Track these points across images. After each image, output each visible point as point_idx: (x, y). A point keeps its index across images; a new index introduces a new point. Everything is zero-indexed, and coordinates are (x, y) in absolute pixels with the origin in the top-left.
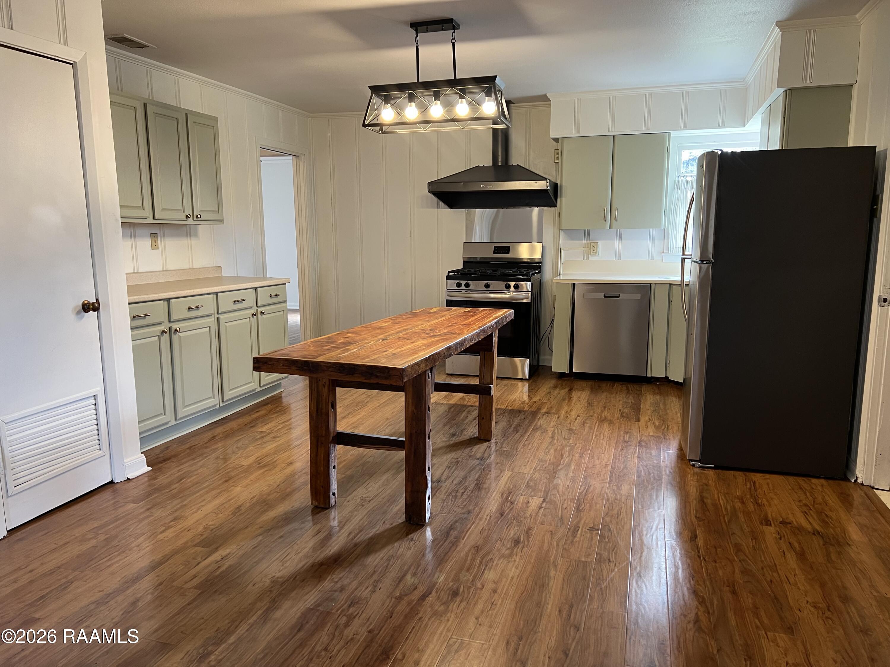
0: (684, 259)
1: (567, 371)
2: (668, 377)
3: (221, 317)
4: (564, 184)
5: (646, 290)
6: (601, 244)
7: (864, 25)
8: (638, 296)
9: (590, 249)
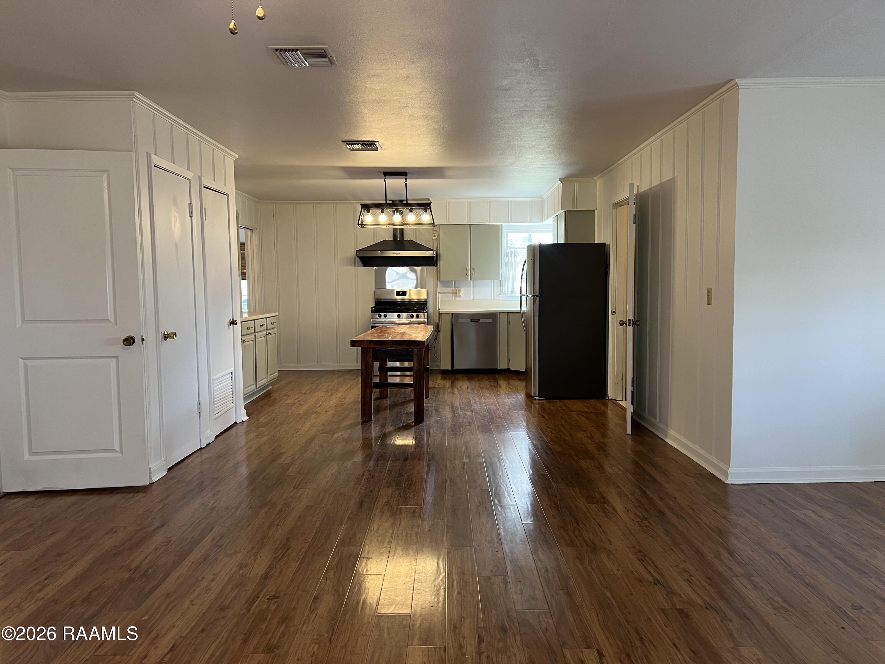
0: (521, 296)
1: (450, 369)
2: (509, 368)
3: (257, 334)
4: (441, 252)
5: (494, 316)
6: (463, 289)
7: (599, 182)
8: (490, 320)
9: (457, 293)
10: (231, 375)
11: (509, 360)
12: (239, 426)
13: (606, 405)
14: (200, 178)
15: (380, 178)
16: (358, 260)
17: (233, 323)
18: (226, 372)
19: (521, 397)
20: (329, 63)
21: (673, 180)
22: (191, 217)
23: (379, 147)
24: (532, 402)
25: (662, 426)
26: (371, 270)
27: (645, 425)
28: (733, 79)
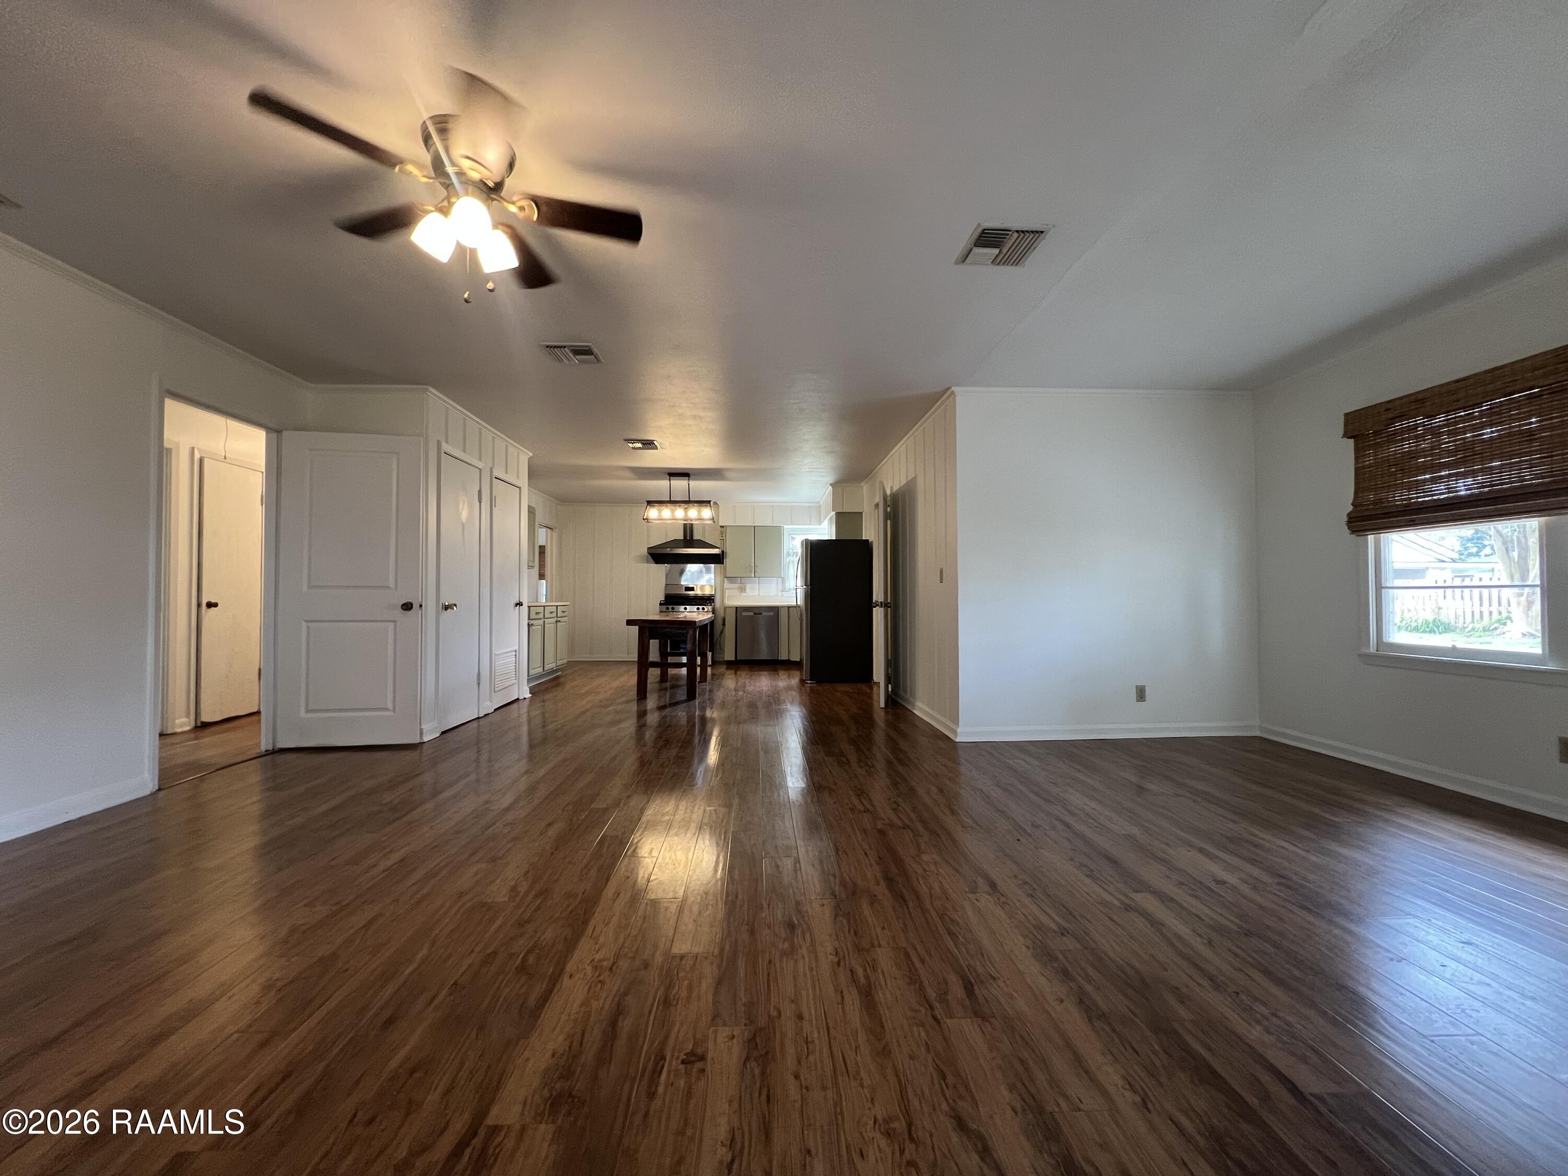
1: (734, 659)
2: (788, 660)
4: (727, 551)
5: (775, 610)
6: (748, 586)
7: (865, 488)
8: (772, 614)
9: (742, 589)
10: (514, 653)
11: (789, 652)
12: (521, 702)
13: (871, 688)
14: (491, 469)
15: (665, 479)
16: (650, 557)
17: (520, 604)
18: (509, 649)
19: (795, 681)
20: (595, 360)
21: (914, 480)
22: (480, 503)
23: (658, 446)
24: (804, 686)
25: (912, 700)
26: (663, 568)
27: (899, 700)
28: (949, 388)
